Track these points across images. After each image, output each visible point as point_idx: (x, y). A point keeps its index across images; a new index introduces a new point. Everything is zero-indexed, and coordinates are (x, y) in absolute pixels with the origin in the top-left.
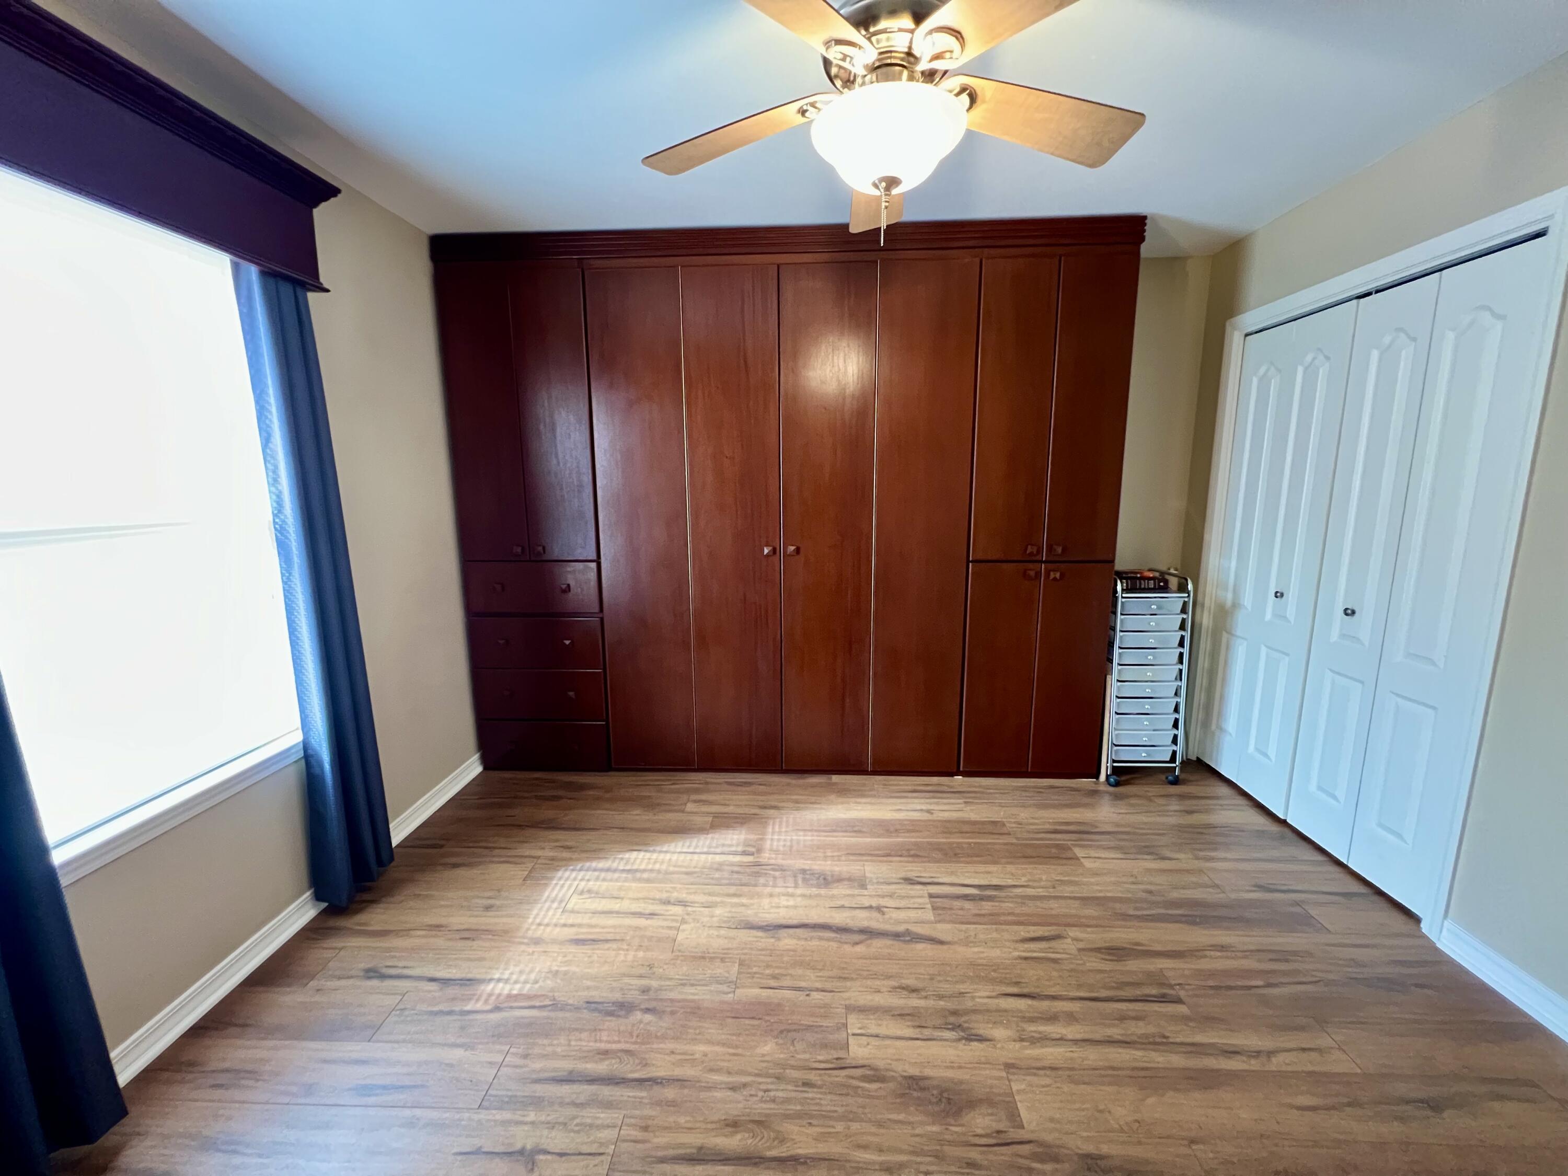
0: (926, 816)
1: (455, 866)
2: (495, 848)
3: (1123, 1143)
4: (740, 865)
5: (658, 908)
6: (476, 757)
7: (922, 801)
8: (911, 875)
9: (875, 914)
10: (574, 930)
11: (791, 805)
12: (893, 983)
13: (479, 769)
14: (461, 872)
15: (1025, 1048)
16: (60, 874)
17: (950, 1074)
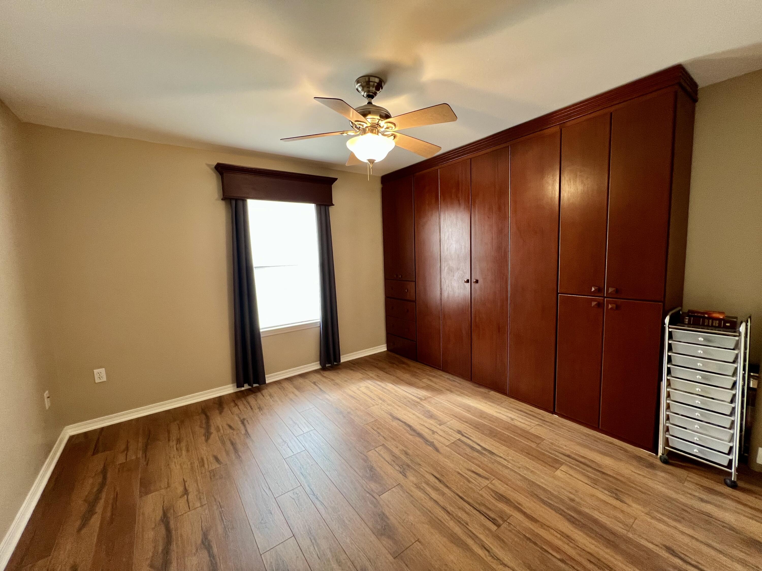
0: (509, 420)
1: (352, 370)
2: (364, 369)
3: (399, 523)
4: (413, 400)
5: (376, 399)
6: (385, 345)
7: (517, 415)
8: (463, 431)
9: (431, 433)
10: (354, 394)
11: (459, 393)
12: (405, 449)
13: (386, 349)
14: (351, 372)
15: (413, 487)
16: (261, 334)
17: (382, 473)
